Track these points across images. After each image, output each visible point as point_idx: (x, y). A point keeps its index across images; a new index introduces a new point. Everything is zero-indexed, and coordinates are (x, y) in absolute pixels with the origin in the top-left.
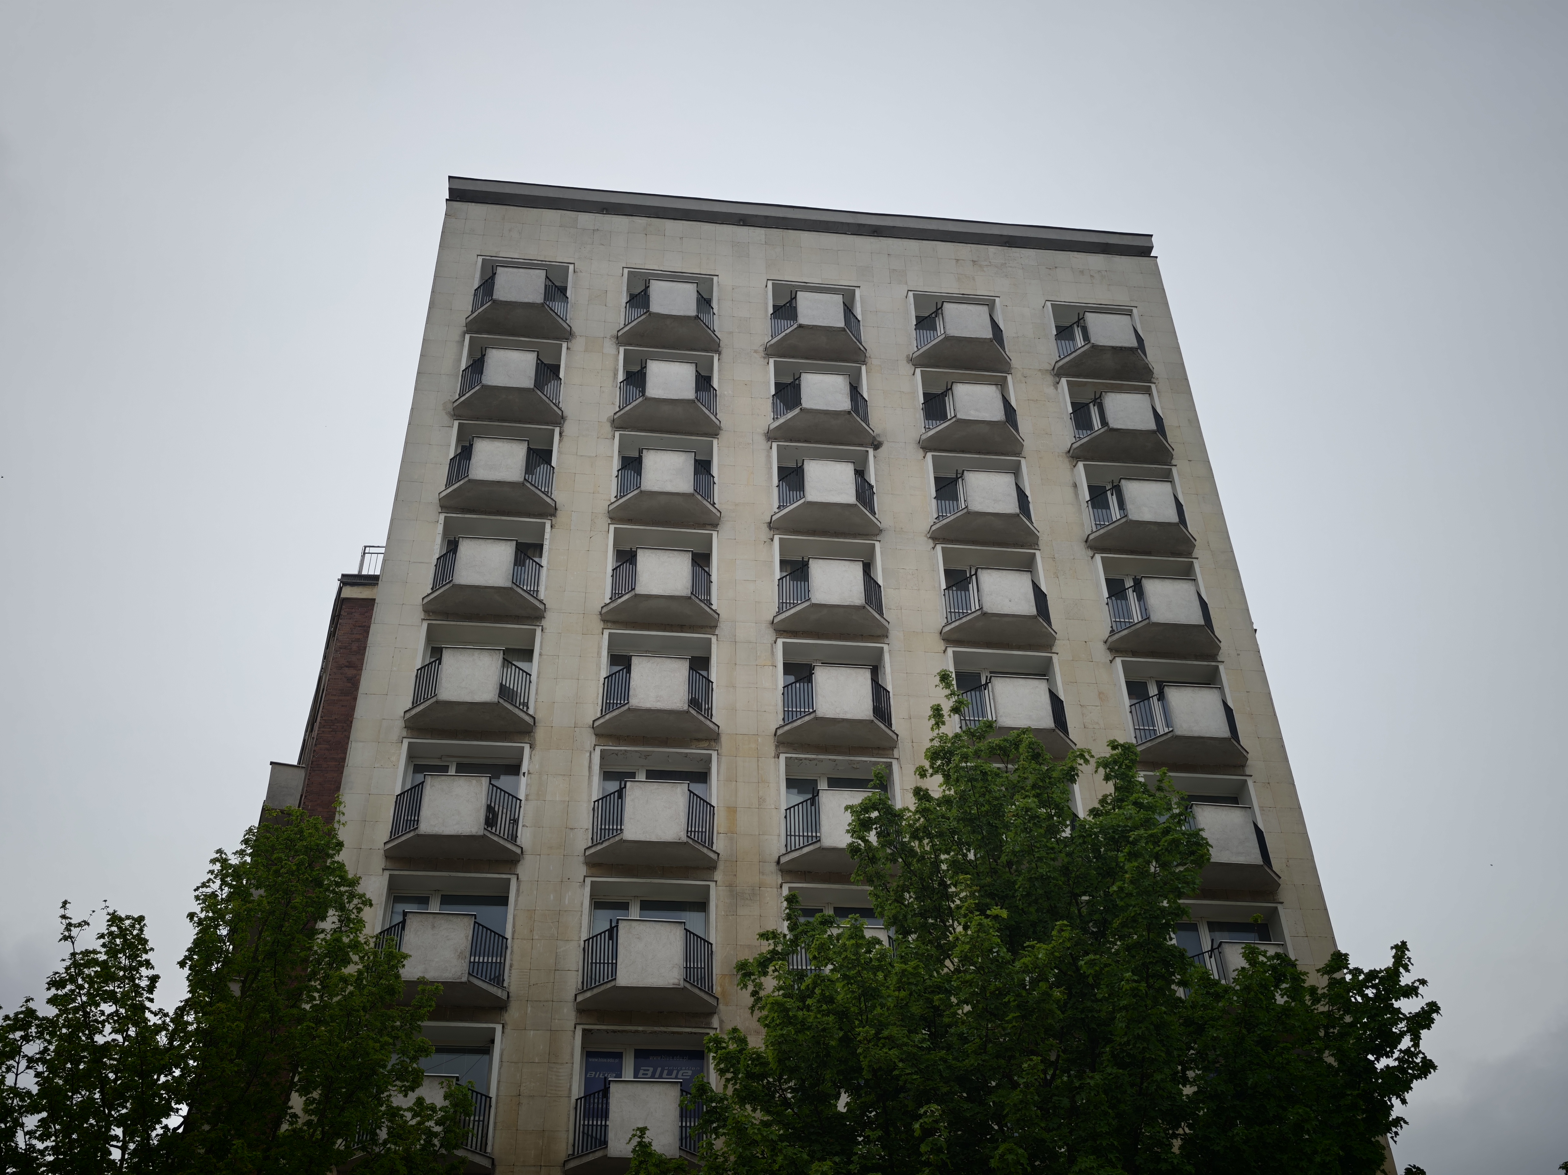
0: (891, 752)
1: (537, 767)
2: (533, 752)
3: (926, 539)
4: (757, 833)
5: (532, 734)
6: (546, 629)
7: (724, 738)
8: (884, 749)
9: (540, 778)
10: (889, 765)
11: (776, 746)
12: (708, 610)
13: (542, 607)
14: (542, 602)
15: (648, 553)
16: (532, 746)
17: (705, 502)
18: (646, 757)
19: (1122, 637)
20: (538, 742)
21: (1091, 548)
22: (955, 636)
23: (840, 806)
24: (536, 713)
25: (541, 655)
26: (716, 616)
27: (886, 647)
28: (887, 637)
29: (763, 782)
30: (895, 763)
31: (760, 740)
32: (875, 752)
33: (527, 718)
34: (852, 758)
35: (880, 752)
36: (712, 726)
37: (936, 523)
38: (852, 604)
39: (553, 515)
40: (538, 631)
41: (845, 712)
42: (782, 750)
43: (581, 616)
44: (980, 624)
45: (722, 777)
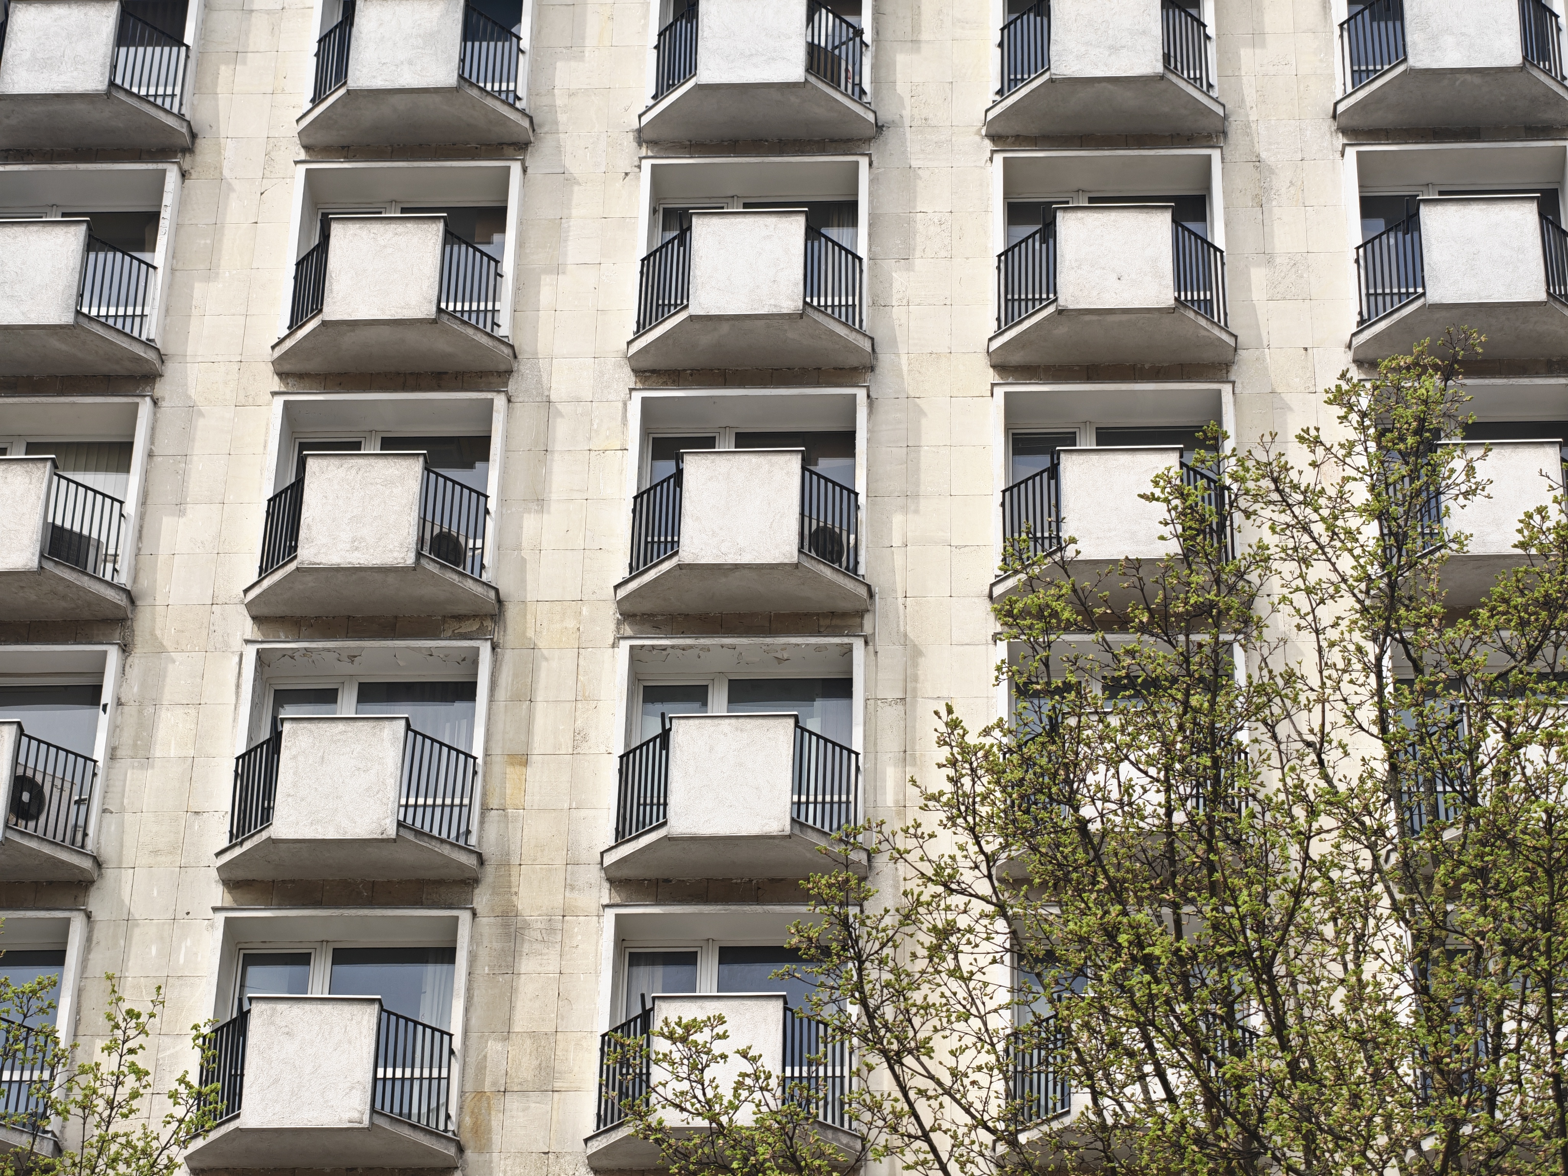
0: (859, 620)
1: (135, 689)
2: (130, 660)
3: (978, 138)
4: (566, 806)
5: (129, 623)
6: (163, 399)
7: (511, 612)
8: (844, 615)
9: (140, 712)
10: (848, 651)
11: (619, 623)
12: (484, 340)
13: (151, 355)
14: (149, 344)
15: (353, 228)
16: (125, 649)
17: (490, 102)
18: (352, 658)
19: (1377, 337)
20: (138, 640)
21: (1344, 131)
22: (1017, 358)
23: (711, 749)
24: (135, 580)
25: (150, 455)
26: (506, 351)
27: (861, 394)
28: (872, 369)
29: (586, 699)
30: (858, 646)
31: (585, 611)
32: (824, 622)
33: (110, 594)
34: (768, 640)
35: (836, 622)
36: (479, 589)
37: (995, 104)
38: (775, 311)
39: (188, 150)
40: (145, 408)
41: (741, 551)
42: (628, 630)
43: (236, 367)
44: (1062, 330)
45: (502, 694)
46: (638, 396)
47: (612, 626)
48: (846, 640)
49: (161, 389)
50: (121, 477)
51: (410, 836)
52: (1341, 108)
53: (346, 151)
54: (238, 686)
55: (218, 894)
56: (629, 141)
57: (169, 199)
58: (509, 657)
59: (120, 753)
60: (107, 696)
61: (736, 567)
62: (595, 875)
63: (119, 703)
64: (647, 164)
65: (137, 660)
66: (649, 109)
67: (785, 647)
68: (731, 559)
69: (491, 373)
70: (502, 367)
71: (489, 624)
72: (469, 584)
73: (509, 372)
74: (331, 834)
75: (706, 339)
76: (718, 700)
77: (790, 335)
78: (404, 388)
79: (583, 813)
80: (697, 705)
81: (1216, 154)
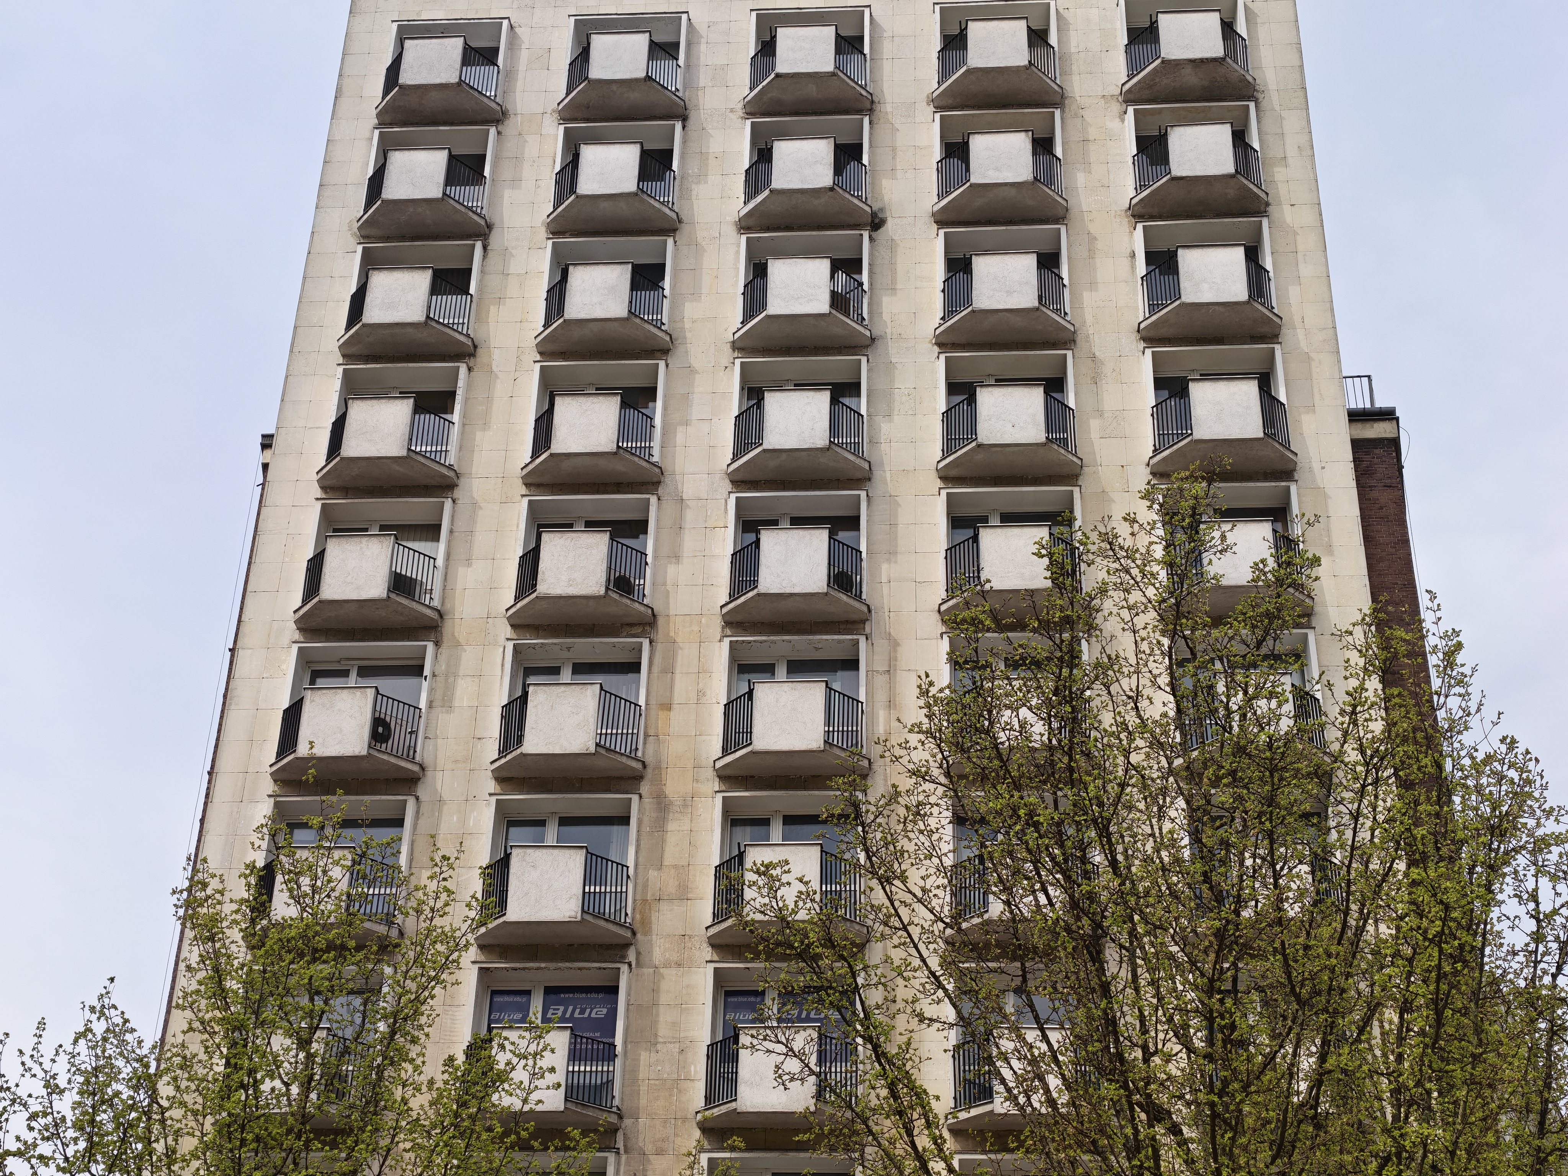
0: (862, 625)
1: (443, 667)
2: (440, 650)
3: (930, 345)
4: (693, 734)
5: (440, 629)
6: (459, 499)
7: (661, 621)
8: (854, 622)
9: (446, 680)
10: (857, 643)
11: (723, 628)
12: (644, 464)
13: (451, 474)
14: (450, 467)
15: (568, 400)
16: (437, 644)
17: (647, 326)
18: (569, 649)
19: (1164, 459)
20: (445, 639)
21: (1144, 339)
22: (953, 473)
23: (777, 701)
24: (443, 604)
25: (451, 532)
26: (657, 470)
27: (863, 494)
28: (869, 479)
29: (704, 671)
30: (862, 640)
31: (703, 620)
32: (842, 627)
33: (428, 612)
34: (810, 637)
35: (849, 626)
36: (642, 609)
37: (940, 325)
38: (813, 446)
39: (472, 355)
40: (448, 504)
41: (794, 585)
42: (729, 632)
43: (500, 480)
44: (980, 457)
45: (655, 669)
46: (733, 496)
47: (720, 630)
48: (855, 637)
49: (457, 493)
50: (434, 544)
51: (603, 751)
52: (1142, 326)
53: (563, 355)
54: (503, 665)
55: (491, 786)
56: (727, 348)
57: (461, 383)
58: (659, 647)
59: (434, 704)
60: (427, 671)
61: (792, 595)
62: (710, 773)
63: (434, 675)
64: (738, 362)
65: (444, 650)
66: (739, 329)
67: (819, 641)
68: (788, 590)
69: (648, 483)
70: (655, 480)
71: (648, 628)
72: (637, 605)
73: (659, 483)
74: (557, 751)
75: (773, 463)
76: (781, 672)
77: (822, 460)
78: (598, 492)
79: (703, 738)
80: (769, 675)
81: (1069, 353)
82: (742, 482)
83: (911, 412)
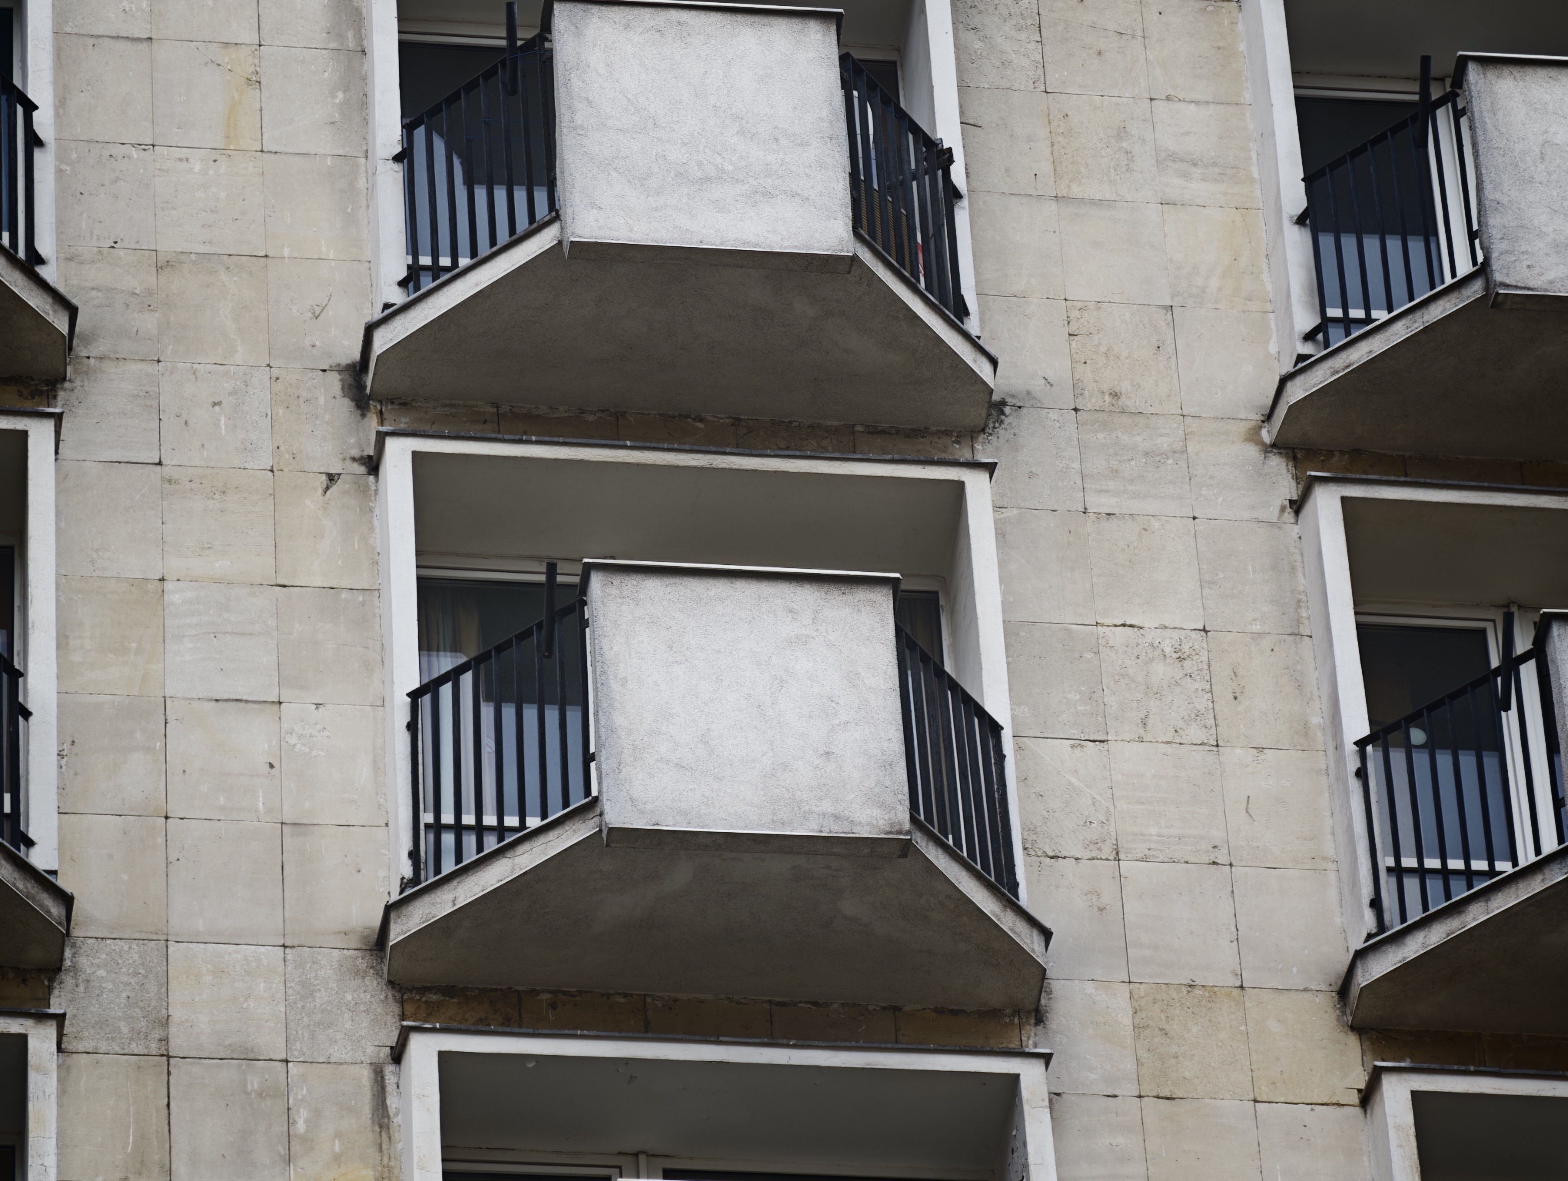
82: (449, 991)
83: (1195, 733)
